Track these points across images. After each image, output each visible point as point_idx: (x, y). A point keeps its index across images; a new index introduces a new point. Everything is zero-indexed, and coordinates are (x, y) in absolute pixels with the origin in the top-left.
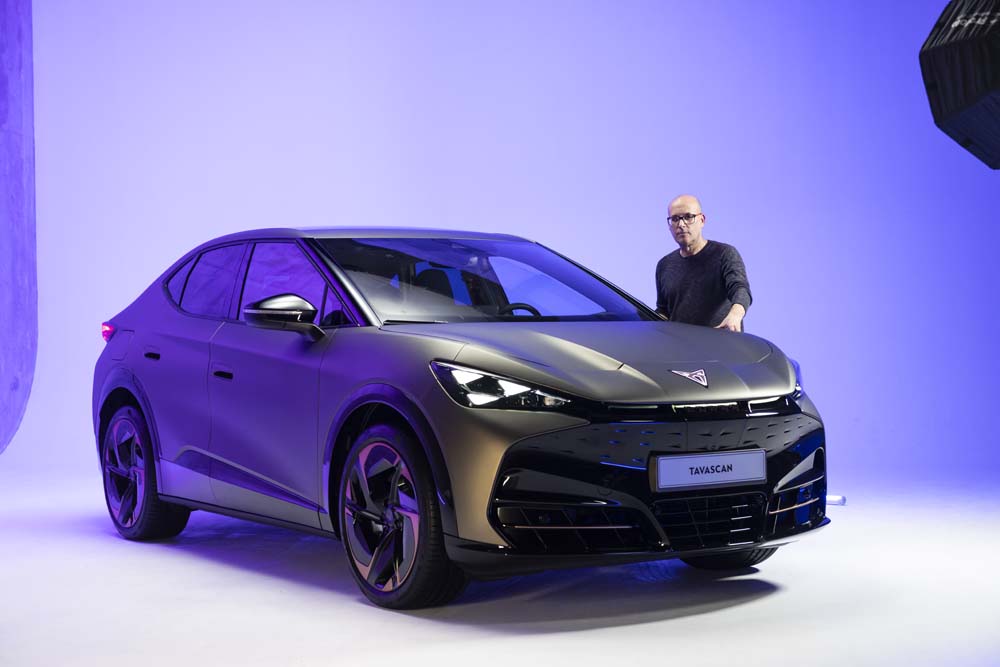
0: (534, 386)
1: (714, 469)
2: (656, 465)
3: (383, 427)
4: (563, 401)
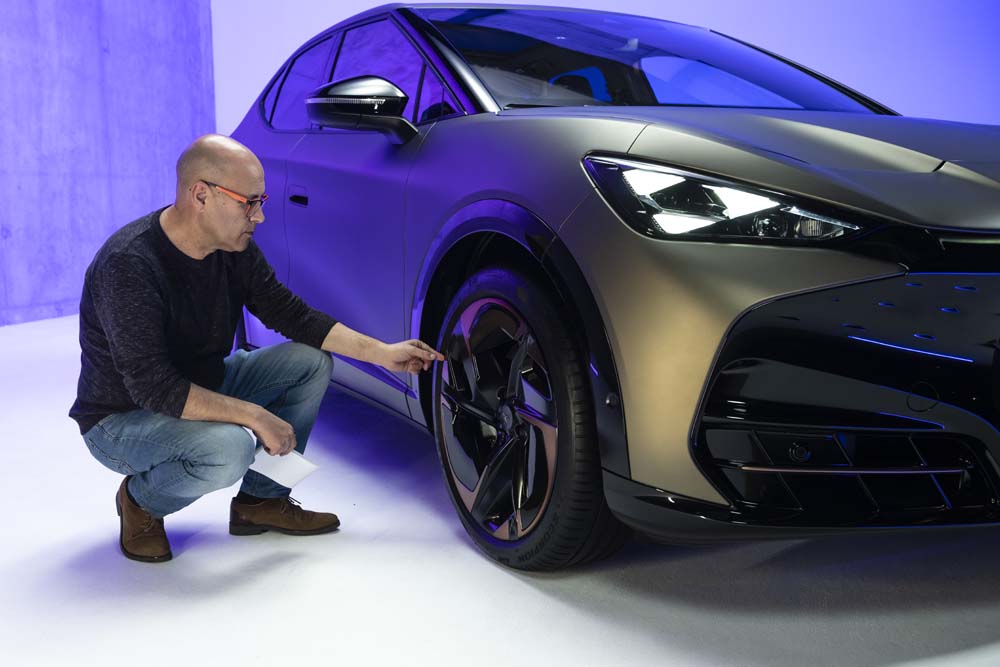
3: (498, 272)
4: (840, 228)
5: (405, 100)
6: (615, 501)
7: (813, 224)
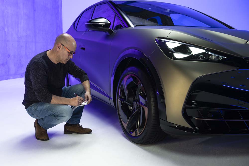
3: (133, 68)
4: (221, 57)
5: (110, 24)
6: (162, 127)
7: (214, 56)
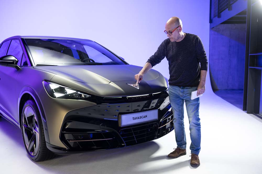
0: (78, 91)
1: (141, 117)
2: (121, 118)
4: (88, 96)
5: (18, 61)
